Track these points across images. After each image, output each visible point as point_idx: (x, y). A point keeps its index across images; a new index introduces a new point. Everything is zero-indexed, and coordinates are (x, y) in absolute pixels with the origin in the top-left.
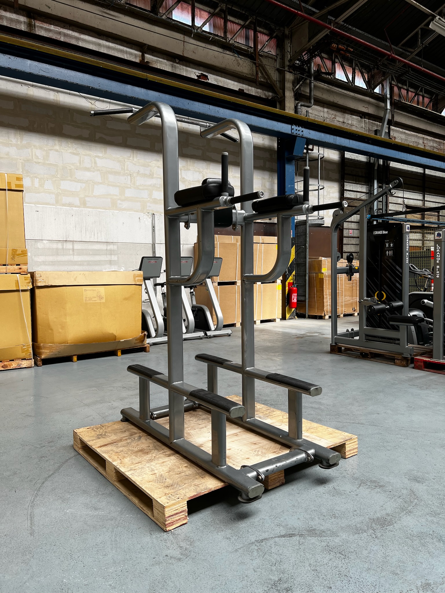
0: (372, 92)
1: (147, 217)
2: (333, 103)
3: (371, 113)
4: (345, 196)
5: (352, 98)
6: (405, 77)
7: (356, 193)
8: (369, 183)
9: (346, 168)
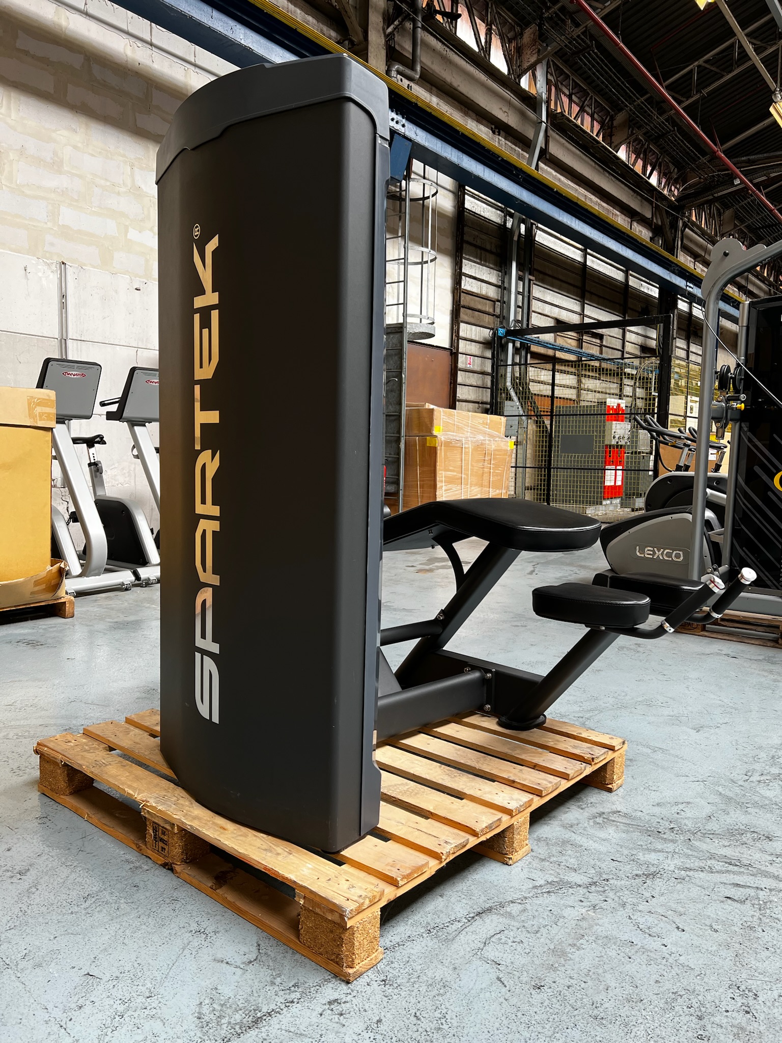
0: (517, 84)
1: (46, 268)
3: (512, 126)
4: (462, 287)
5: (483, 85)
6: (581, 60)
7: (480, 282)
8: (502, 266)
9: (466, 229)
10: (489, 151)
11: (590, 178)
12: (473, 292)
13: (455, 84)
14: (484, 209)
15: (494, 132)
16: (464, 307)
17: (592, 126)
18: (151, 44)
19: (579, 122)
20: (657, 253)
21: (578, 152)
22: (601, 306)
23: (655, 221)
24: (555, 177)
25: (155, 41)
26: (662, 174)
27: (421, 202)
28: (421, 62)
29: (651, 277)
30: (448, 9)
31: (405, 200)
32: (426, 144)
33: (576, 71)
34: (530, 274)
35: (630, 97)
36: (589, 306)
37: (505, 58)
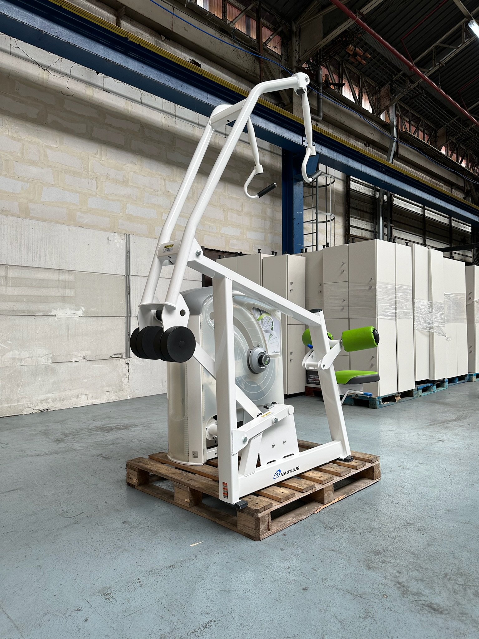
0: (378, 118)
1: (119, 237)
2: (339, 122)
3: (376, 141)
4: (350, 233)
5: (359, 121)
6: (416, 101)
7: (361, 230)
8: (374, 220)
9: (351, 200)
10: (364, 156)
11: (424, 166)
12: (357, 236)
13: (342, 121)
14: (362, 188)
15: (366, 145)
17: (424, 137)
18: (175, 116)
19: (416, 136)
20: (469, 206)
21: (416, 152)
22: (436, 239)
23: (466, 188)
24: (403, 167)
25: (177, 114)
26: (468, 161)
27: (325, 187)
28: (323, 111)
29: (466, 220)
30: (337, 82)
31: (316, 187)
32: (328, 155)
33: (412, 108)
34: (391, 223)
35: (447, 119)
36: (428, 240)
37: (371, 105)
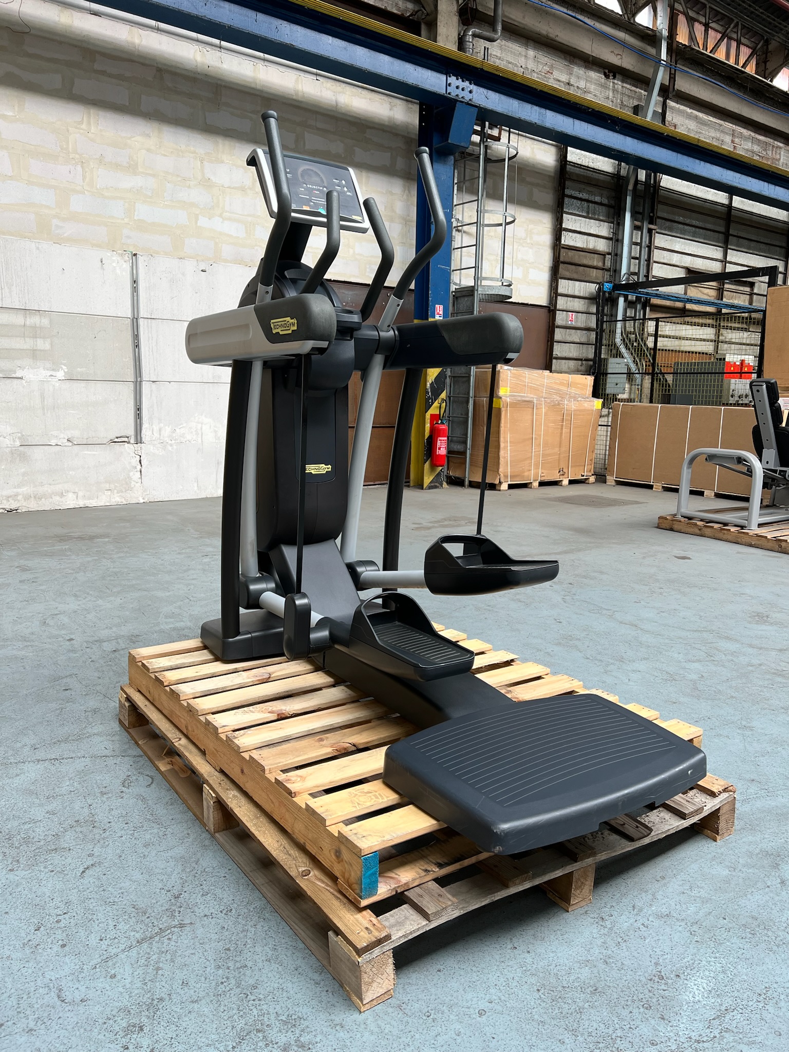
0: (632, 21)
1: (119, 258)
2: (547, 37)
3: (627, 68)
4: (563, 242)
7: (586, 237)
8: (616, 219)
9: (568, 183)
12: (577, 247)
13: (552, 36)
14: (593, 160)
15: (607, 76)
16: (564, 263)
18: (220, 47)
19: (714, 54)
28: (505, 16)
34: (651, 223)
